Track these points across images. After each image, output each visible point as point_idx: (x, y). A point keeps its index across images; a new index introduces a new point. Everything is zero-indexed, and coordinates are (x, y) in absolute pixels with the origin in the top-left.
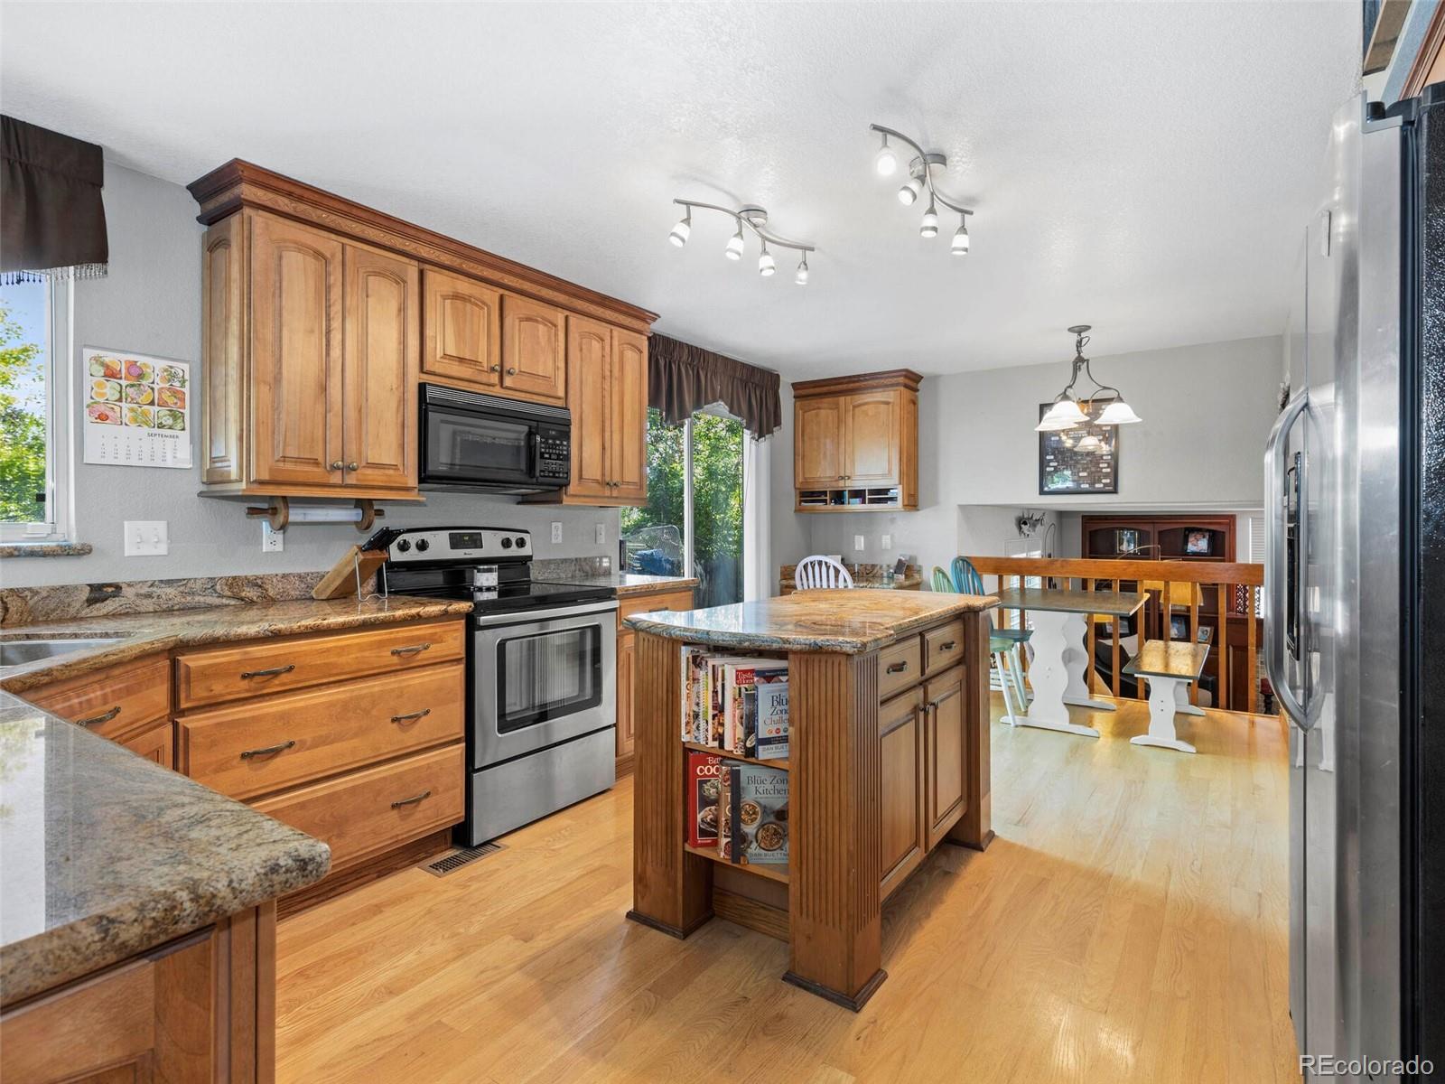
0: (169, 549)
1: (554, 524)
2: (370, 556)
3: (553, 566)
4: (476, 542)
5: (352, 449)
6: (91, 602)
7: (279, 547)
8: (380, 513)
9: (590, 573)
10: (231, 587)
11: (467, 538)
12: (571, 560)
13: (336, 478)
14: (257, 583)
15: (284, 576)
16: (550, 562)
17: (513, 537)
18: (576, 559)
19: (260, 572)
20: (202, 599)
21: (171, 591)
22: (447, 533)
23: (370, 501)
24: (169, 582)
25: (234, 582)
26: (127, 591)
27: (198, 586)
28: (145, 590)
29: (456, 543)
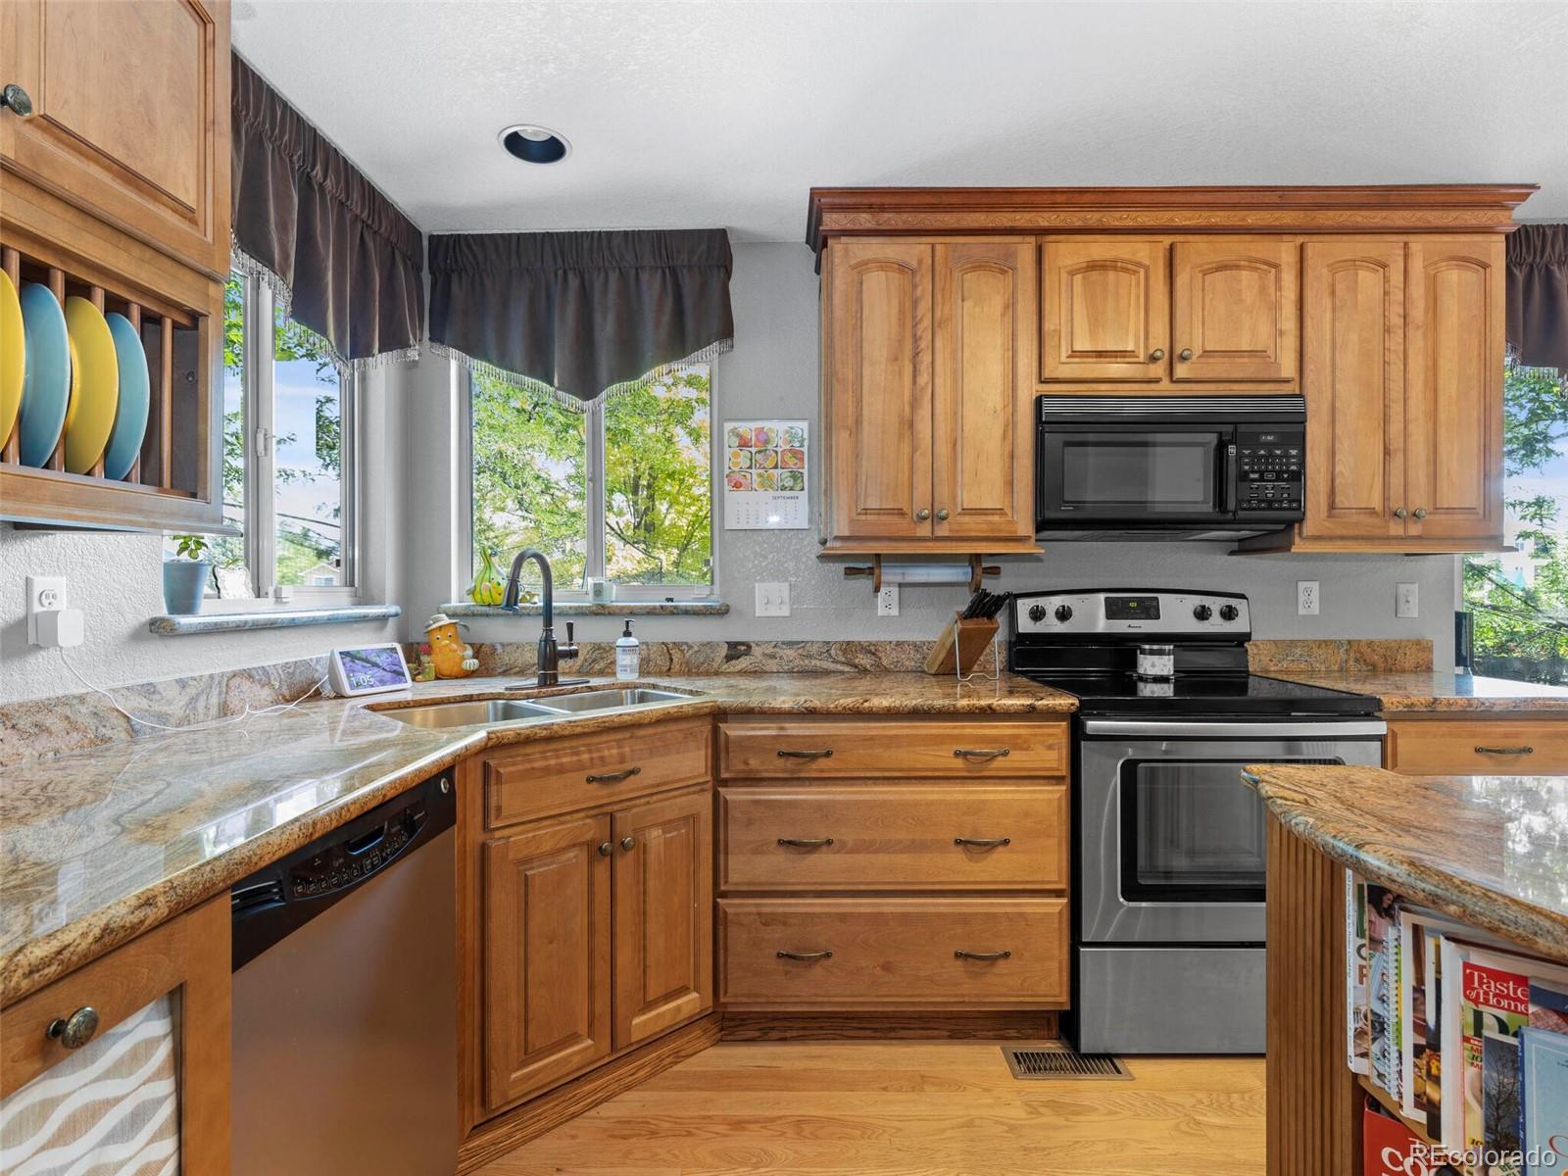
0: (792, 609)
1: (1302, 585)
2: (971, 624)
3: (1298, 651)
4: (1150, 611)
5: (943, 493)
6: (729, 658)
7: (895, 612)
8: (994, 571)
9: (1381, 665)
10: (845, 652)
11: (1132, 605)
12: (1338, 644)
13: (924, 530)
14: (871, 650)
15: (898, 644)
16: (1293, 643)
17: (1216, 604)
18: (1349, 642)
19: (873, 638)
20: (818, 663)
21: (790, 653)
22: (1102, 596)
23: (978, 556)
24: (790, 644)
25: (848, 647)
26: (757, 651)
27: (814, 650)
28: (770, 650)
29: (1114, 610)
